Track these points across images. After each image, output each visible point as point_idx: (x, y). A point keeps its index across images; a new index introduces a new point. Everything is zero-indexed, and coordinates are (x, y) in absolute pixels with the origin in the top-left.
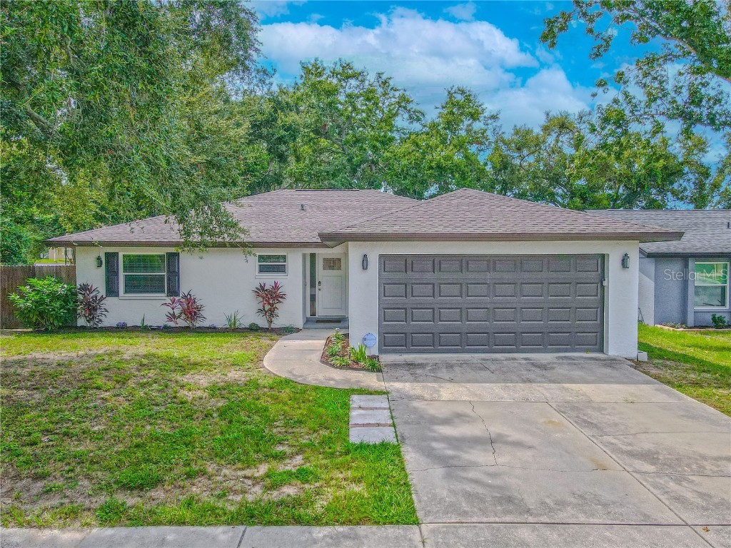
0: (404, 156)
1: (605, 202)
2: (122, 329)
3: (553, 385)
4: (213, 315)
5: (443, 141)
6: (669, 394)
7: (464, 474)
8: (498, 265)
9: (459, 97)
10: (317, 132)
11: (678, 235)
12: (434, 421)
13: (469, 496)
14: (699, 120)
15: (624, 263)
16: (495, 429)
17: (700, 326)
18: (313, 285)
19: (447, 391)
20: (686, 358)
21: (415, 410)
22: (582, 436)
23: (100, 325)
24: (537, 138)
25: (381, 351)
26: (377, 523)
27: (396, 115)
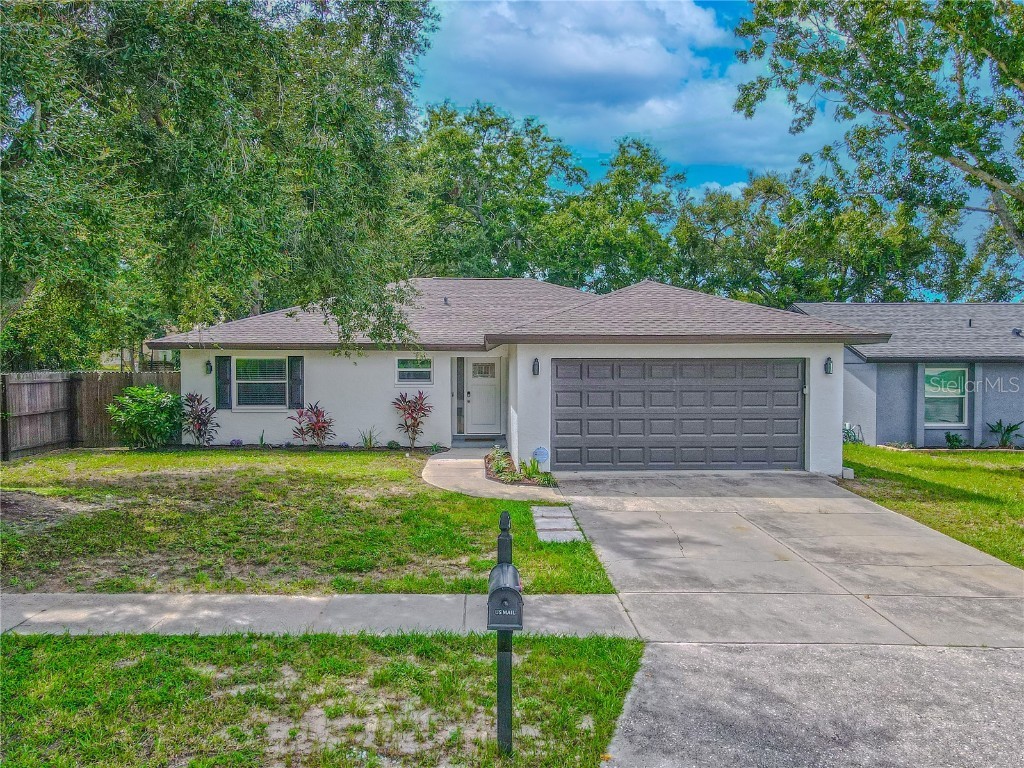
0: (562, 229)
1: (827, 290)
2: (236, 447)
3: (744, 499)
4: (343, 431)
5: (613, 211)
6: (866, 506)
7: (653, 563)
8: (685, 371)
9: (633, 152)
10: (446, 197)
11: (886, 338)
12: (620, 526)
13: (660, 577)
14: (921, 202)
15: (827, 368)
16: (682, 532)
17: (931, 446)
18: (461, 396)
19: (631, 504)
20: (899, 477)
21: (600, 519)
22: (770, 539)
23: (211, 443)
24: (737, 206)
25: (553, 468)
26: (579, 592)
27: (549, 172)
